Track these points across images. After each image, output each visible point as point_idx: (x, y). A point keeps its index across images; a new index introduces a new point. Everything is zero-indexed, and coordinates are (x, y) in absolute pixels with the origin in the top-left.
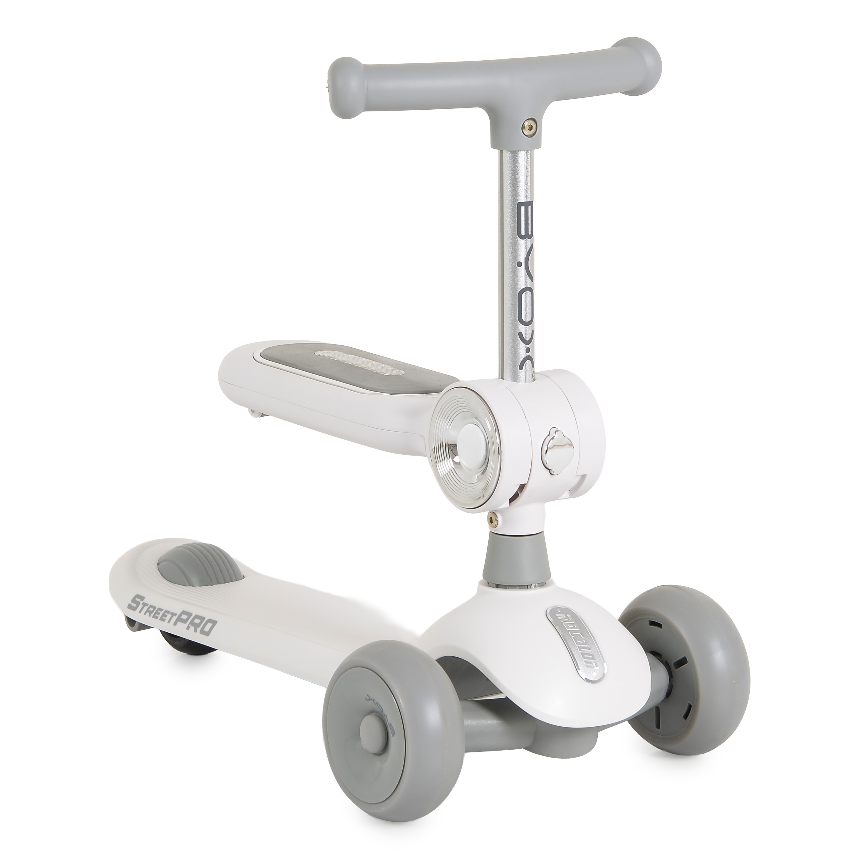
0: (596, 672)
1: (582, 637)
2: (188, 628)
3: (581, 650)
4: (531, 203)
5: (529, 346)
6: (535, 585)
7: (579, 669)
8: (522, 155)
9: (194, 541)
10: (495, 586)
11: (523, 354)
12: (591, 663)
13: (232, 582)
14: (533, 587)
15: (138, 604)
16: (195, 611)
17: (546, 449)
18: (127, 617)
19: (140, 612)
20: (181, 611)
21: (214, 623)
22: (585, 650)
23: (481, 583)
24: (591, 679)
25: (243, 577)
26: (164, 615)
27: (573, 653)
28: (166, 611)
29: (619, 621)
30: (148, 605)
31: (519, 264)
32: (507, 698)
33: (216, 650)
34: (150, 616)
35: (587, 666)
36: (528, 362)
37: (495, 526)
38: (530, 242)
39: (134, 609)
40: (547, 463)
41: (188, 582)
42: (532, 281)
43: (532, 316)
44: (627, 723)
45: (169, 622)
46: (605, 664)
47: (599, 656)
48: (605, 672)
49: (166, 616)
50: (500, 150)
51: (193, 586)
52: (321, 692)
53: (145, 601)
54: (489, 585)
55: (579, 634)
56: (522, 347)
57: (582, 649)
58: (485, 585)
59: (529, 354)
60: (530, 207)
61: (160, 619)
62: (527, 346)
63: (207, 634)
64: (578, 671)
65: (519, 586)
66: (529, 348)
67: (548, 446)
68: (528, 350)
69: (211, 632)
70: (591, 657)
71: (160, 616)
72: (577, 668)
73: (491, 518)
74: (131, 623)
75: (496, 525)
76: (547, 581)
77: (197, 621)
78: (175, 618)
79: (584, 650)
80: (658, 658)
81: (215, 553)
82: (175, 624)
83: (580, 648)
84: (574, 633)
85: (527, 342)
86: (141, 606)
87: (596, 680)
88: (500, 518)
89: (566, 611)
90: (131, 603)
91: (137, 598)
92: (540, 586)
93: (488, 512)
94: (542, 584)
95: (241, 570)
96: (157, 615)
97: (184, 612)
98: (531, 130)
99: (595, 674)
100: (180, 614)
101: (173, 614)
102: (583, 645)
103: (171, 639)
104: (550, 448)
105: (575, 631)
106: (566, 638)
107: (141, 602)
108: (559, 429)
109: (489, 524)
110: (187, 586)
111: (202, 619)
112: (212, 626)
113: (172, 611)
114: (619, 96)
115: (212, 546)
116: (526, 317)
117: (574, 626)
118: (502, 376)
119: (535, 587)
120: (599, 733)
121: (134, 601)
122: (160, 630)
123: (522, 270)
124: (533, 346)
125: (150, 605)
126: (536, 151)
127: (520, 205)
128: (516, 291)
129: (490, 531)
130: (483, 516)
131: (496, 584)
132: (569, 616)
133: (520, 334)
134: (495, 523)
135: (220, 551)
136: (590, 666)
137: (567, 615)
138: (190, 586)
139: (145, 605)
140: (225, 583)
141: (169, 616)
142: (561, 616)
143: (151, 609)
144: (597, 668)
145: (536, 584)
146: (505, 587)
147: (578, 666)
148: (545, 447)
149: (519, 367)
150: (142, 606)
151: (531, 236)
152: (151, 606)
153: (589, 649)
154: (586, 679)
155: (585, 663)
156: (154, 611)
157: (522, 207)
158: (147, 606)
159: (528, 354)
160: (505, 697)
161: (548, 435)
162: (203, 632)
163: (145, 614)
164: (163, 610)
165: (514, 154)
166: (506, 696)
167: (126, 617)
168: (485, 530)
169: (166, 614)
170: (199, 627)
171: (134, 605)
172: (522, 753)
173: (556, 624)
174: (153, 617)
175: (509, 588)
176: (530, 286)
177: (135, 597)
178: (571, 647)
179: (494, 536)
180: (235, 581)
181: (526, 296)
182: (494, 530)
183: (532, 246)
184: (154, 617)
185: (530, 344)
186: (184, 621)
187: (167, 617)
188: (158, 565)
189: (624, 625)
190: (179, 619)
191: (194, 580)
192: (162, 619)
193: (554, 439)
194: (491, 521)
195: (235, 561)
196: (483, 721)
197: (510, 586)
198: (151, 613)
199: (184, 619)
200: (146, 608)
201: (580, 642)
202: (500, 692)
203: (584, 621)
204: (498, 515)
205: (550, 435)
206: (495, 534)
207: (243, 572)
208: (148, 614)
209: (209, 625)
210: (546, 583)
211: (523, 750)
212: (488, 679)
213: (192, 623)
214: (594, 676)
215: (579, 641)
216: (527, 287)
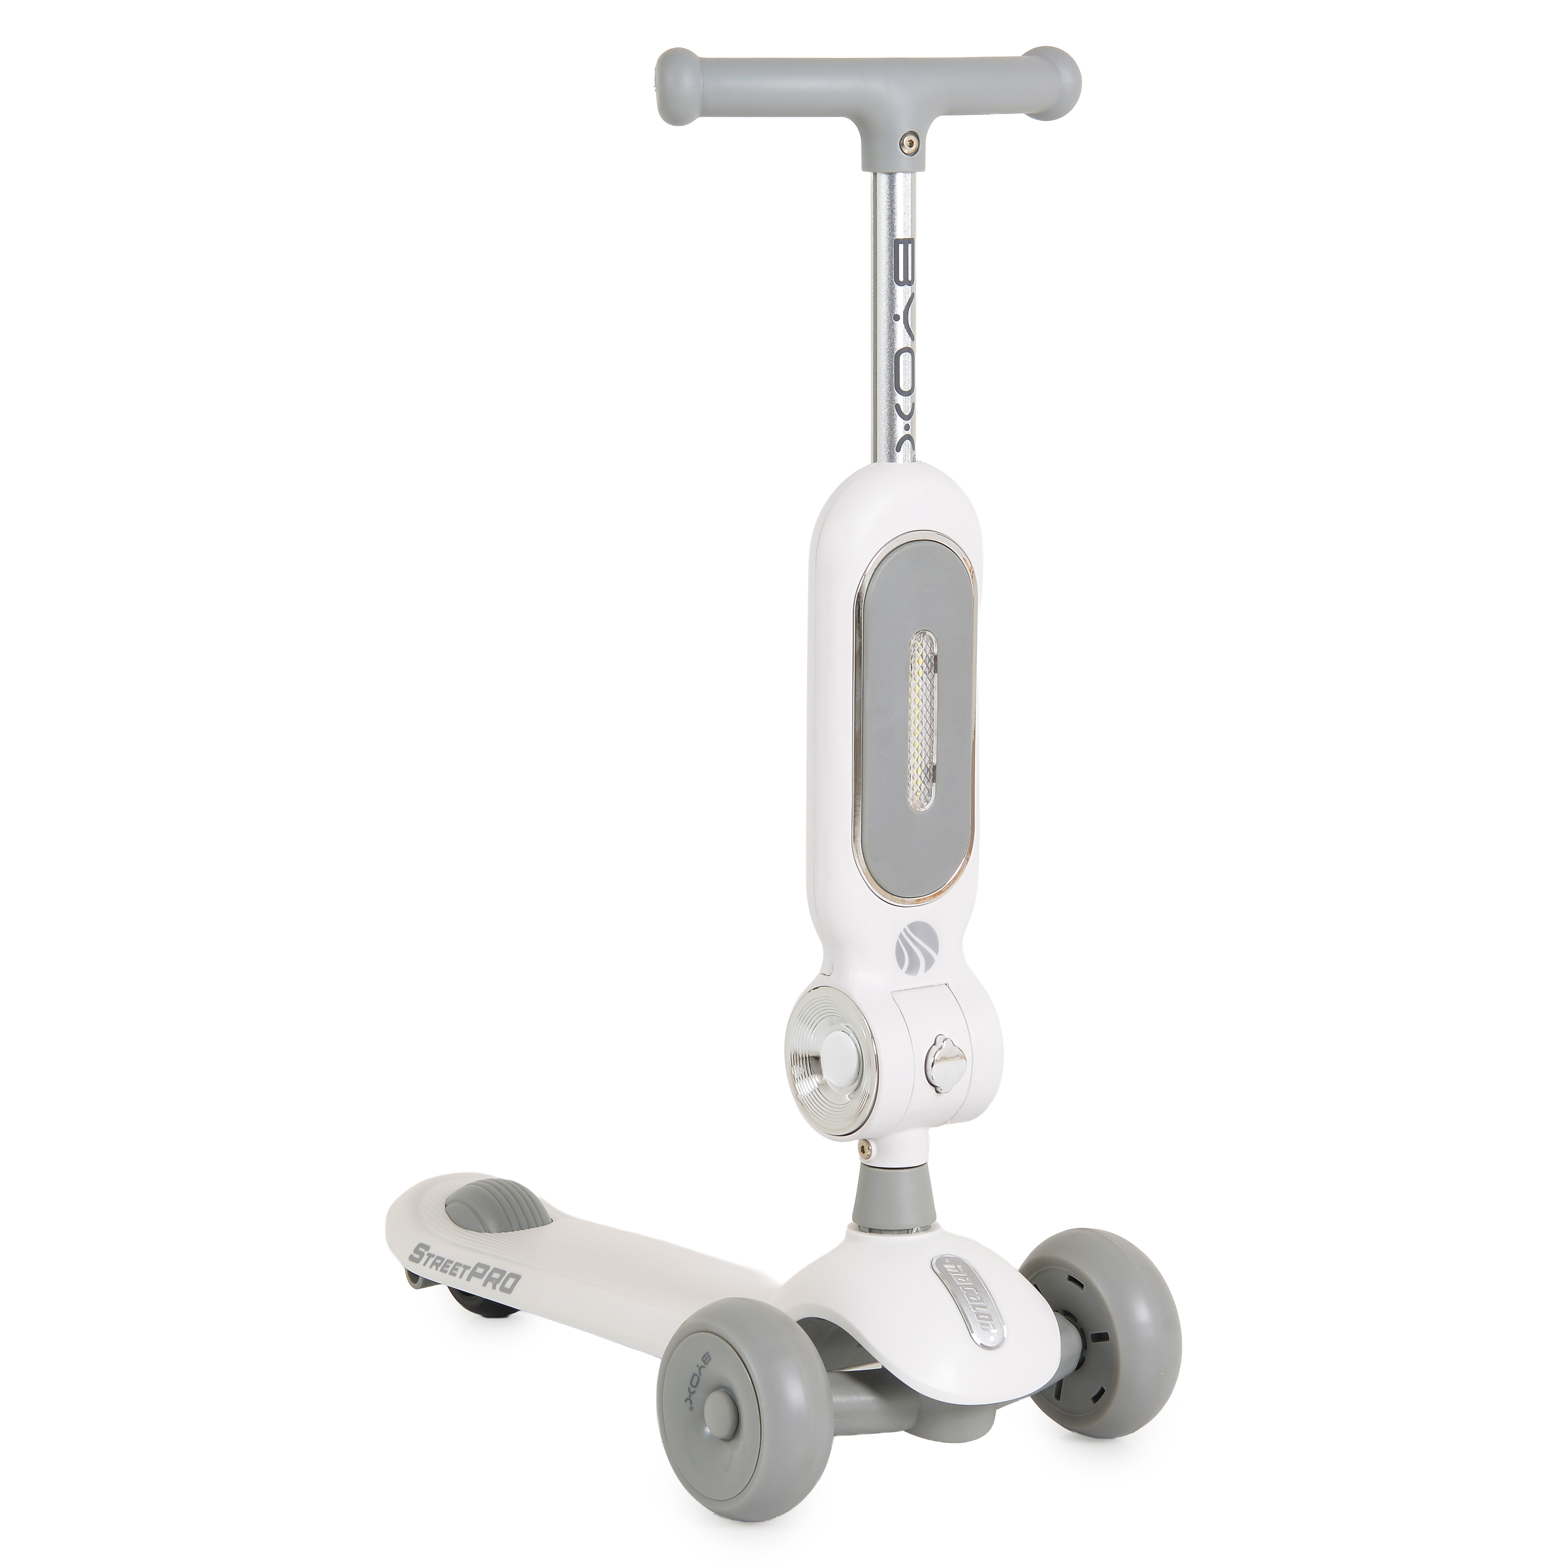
0: (994, 1336)
1: (977, 1293)
2: (485, 1284)
3: (975, 1310)
4: (911, 241)
5: (909, 422)
6: (917, 1229)
7: (973, 1333)
8: (900, 177)
9: (491, 1176)
10: (867, 1231)
11: (900, 433)
12: (988, 1325)
13: (537, 1227)
14: (915, 1232)
15: (422, 1255)
16: (493, 1264)
17: (932, 1062)
18: (408, 1271)
19: (425, 1265)
20: (476, 1263)
21: (517, 1277)
22: (980, 1309)
23: (850, 1227)
24: (987, 1345)
25: (551, 1221)
26: (454, 1268)
27: (965, 1312)
28: (457, 1264)
29: (1020, 1272)
30: (435, 1256)
31: (897, 318)
32: (883, 1369)
33: (519, 1310)
34: (437, 1269)
35: (983, 1329)
36: (907, 442)
37: (868, 1157)
38: (910, 291)
39: (417, 1261)
40: (934, 1078)
41: (484, 1227)
42: (913, 341)
43: (912, 385)
44: (1030, 1398)
45: (461, 1277)
46: (1005, 1326)
47: (998, 1317)
48: (1005, 1336)
49: (457, 1270)
50: (874, 173)
51: (489, 1232)
52: (654, 1365)
53: (430, 1251)
54: (861, 1229)
55: (973, 1289)
56: (900, 423)
57: (976, 1308)
58: (856, 1230)
59: (909, 432)
60: (910, 245)
61: (449, 1274)
62: (906, 422)
63: (509, 1291)
64: (972, 1334)
65: (898, 1230)
66: (908, 425)
67: (934, 1057)
68: (907, 427)
69: (513, 1288)
70: (988, 1317)
71: (449, 1270)
72: (970, 1330)
73: (863, 1147)
74: (413, 1278)
75: (868, 1155)
76: (931, 1225)
77: (496, 1276)
78: (468, 1272)
79: (978, 1308)
80: (1070, 1319)
81: (516, 1191)
82: (469, 1279)
83: (974, 1307)
84: (966, 1288)
85: (905, 417)
86: (425, 1257)
87: (994, 1346)
88: (873, 1146)
89: (956, 1261)
90: (413, 1254)
91: (421, 1247)
92: (924, 1230)
93: (859, 1140)
94: (926, 1228)
95: (548, 1212)
96: (445, 1269)
97: (479, 1265)
98: (911, 147)
99: (992, 1339)
100: (475, 1266)
101: (466, 1268)
102: (977, 1303)
103: (464, 1298)
104: (937, 1061)
105: (967, 1286)
106: (956, 1294)
107: (426, 1253)
108: (946, 1036)
109: (860, 1154)
110: (482, 1232)
111: (503, 1273)
112: (515, 1281)
113: (464, 1263)
114: (1022, 118)
115: (514, 1184)
116: (905, 385)
117: (966, 1280)
118: (875, 460)
119: (917, 1231)
120: (998, 1411)
121: (416, 1250)
122: (449, 1287)
123: (900, 325)
124: (914, 423)
125: (437, 1256)
126: (918, 174)
127: (897, 242)
128: (893, 351)
129: (862, 1163)
130: (853, 1145)
131: (869, 1229)
132: (959, 1267)
133: (898, 407)
134: (867, 1152)
135: (523, 1190)
136: (986, 1328)
137: (958, 1266)
138: (486, 1232)
139: (430, 1255)
140: (529, 1228)
141: (461, 1269)
142: (949, 1267)
143: (438, 1261)
144: (994, 1331)
145: (919, 1228)
146: (880, 1231)
147: (971, 1329)
148: (930, 1060)
149: (895, 448)
150: (427, 1257)
151: (910, 283)
152: (438, 1258)
153: (986, 1307)
154: (981, 1344)
155: (980, 1325)
156: (442, 1264)
157: (900, 245)
158: (433, 1257)
159: (907, 432)
160: (881, 1368)
161: (934, 1044)
162: (503, 1289)
163: (431, 1267)
164: (453, 1262)
165: (891, 175)
166: (882, 1366)
167: (408, 1273)
168: (855, 1161)
169: (457, 1267)
170: (498, 1283)
171: (417, 1256)
172: (903, 1437)
173: (944, 1277)
174: (440, 1271)
175: (885, 1233)
176: (910, 347)
177: (418, 1246)
178: (962, 1305)
179: (868, 1171)
180: (541, 1226)
181: (904, 358)
182: (867, 1162)
183: (913, 295)
184: (442, 1270)
185: (910, 420)
186: (480, 1276)
187: (459, 1270)
188: (446, 1206)
189: (1026, 1277)
190: (474, 1274)
191: (491, 1224)
192: (453, 1274)
193: (941, 1049)
194: (862, 1150)
195: (541, 1201)
196: (855, 1397)
197: (886, 1230)
198: (438, 1265)
199: (480, 1274)
200: (432, 1260)
201: (974, 1299)
202: (875, 1361)
203: (979, 1273)
204: (872, 1143)
205: (937, 1044)
206: (867, 1167)
207: (551, 1215)
208: (434, 1267)
209: (511, 1281)
210: (930, 1227)
211: (903, 1433)
212: (859, 1344)
213: (490, 1278)
214: (991, 1341)
215: (972, 1298)
216: (906, 347)
